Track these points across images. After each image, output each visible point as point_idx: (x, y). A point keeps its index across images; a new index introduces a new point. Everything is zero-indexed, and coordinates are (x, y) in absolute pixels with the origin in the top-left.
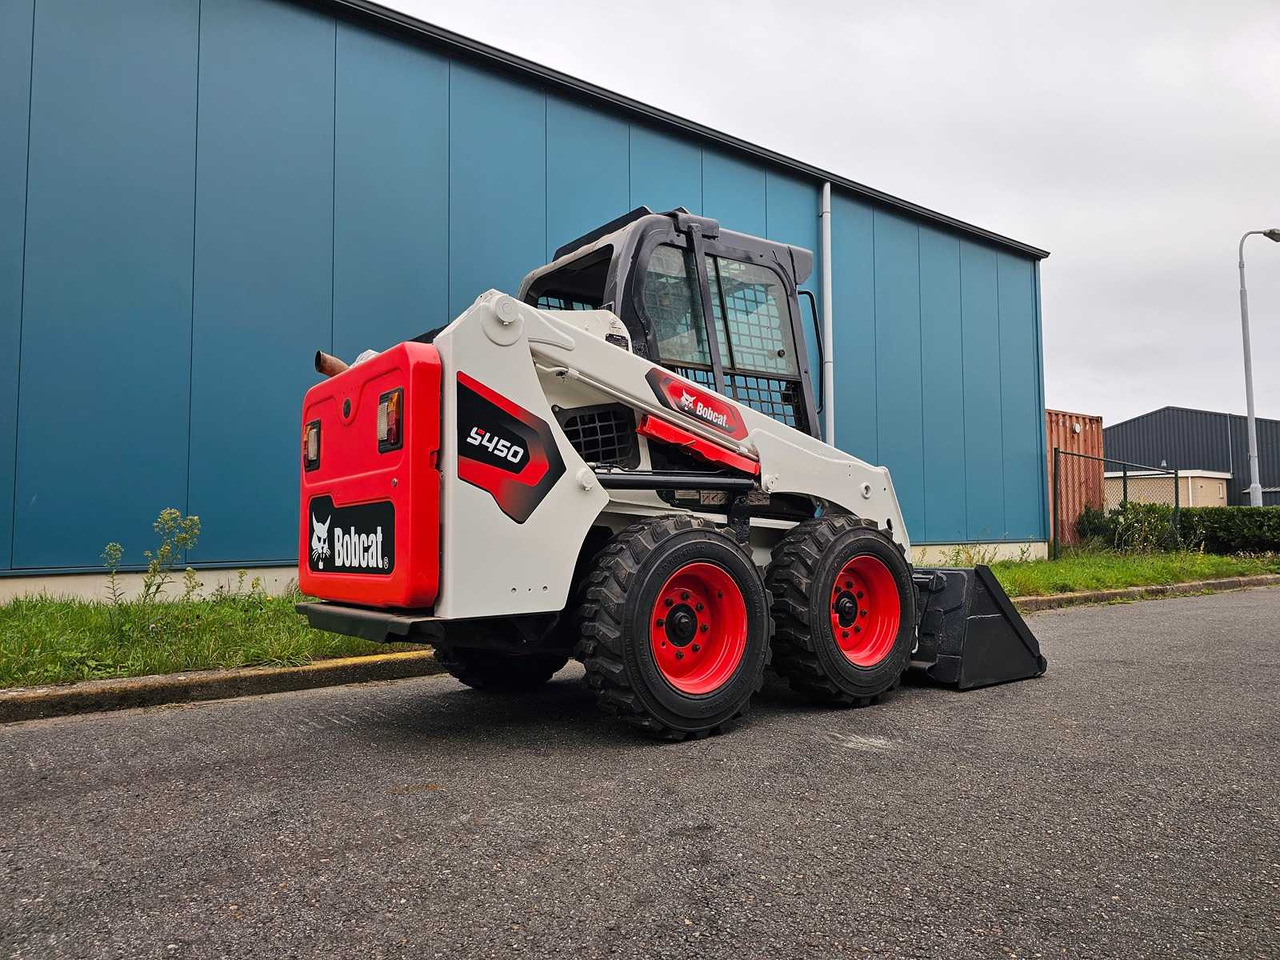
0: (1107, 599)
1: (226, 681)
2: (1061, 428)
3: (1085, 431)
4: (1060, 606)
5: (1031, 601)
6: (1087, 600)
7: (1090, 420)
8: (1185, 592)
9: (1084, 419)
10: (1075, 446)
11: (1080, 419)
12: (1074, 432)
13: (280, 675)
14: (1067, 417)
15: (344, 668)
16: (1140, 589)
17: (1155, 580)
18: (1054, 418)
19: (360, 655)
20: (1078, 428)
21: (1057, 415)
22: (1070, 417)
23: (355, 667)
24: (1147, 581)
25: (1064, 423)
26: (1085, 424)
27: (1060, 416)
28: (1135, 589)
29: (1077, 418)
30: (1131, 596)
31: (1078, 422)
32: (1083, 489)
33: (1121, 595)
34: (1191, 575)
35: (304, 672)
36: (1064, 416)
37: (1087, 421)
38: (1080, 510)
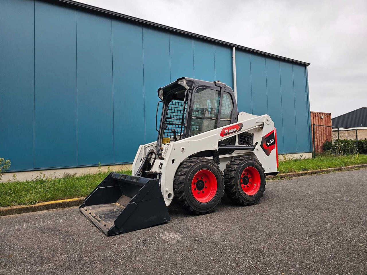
0: (319, 172)
1: (8, 210)
2: (317, 117)
3: (325, 118)
4: (302, 175)
5: (291, 174)
6: (312, 173)
7: (327, 114)
8: (348, 169)
9: (325, 114)
10: (322, 123)
11: (323, 114)
12: (321, 118)
13: (27, 208)
14: (319, 114)
15: (48, 205)
16: (332, 169)
17: (339, 166)
18: (314, 114)
19: (56, 200)
20: (322, 117)
21: (315, 113)
22: (320, 114)
23: (52, 204)
24: (336, 166)
25: (318, 116)
26: (325, 116)
27: (316, 114)
28: (330, 169)
29: (322, 114)
30: (329, 171)
31: (322, 115)
32: (325, 135)
33: (324, 171)
34: (352, 163)
35: (35, 206)
36: (317, 113)
37: (326, 114)
38: (324, 142)
